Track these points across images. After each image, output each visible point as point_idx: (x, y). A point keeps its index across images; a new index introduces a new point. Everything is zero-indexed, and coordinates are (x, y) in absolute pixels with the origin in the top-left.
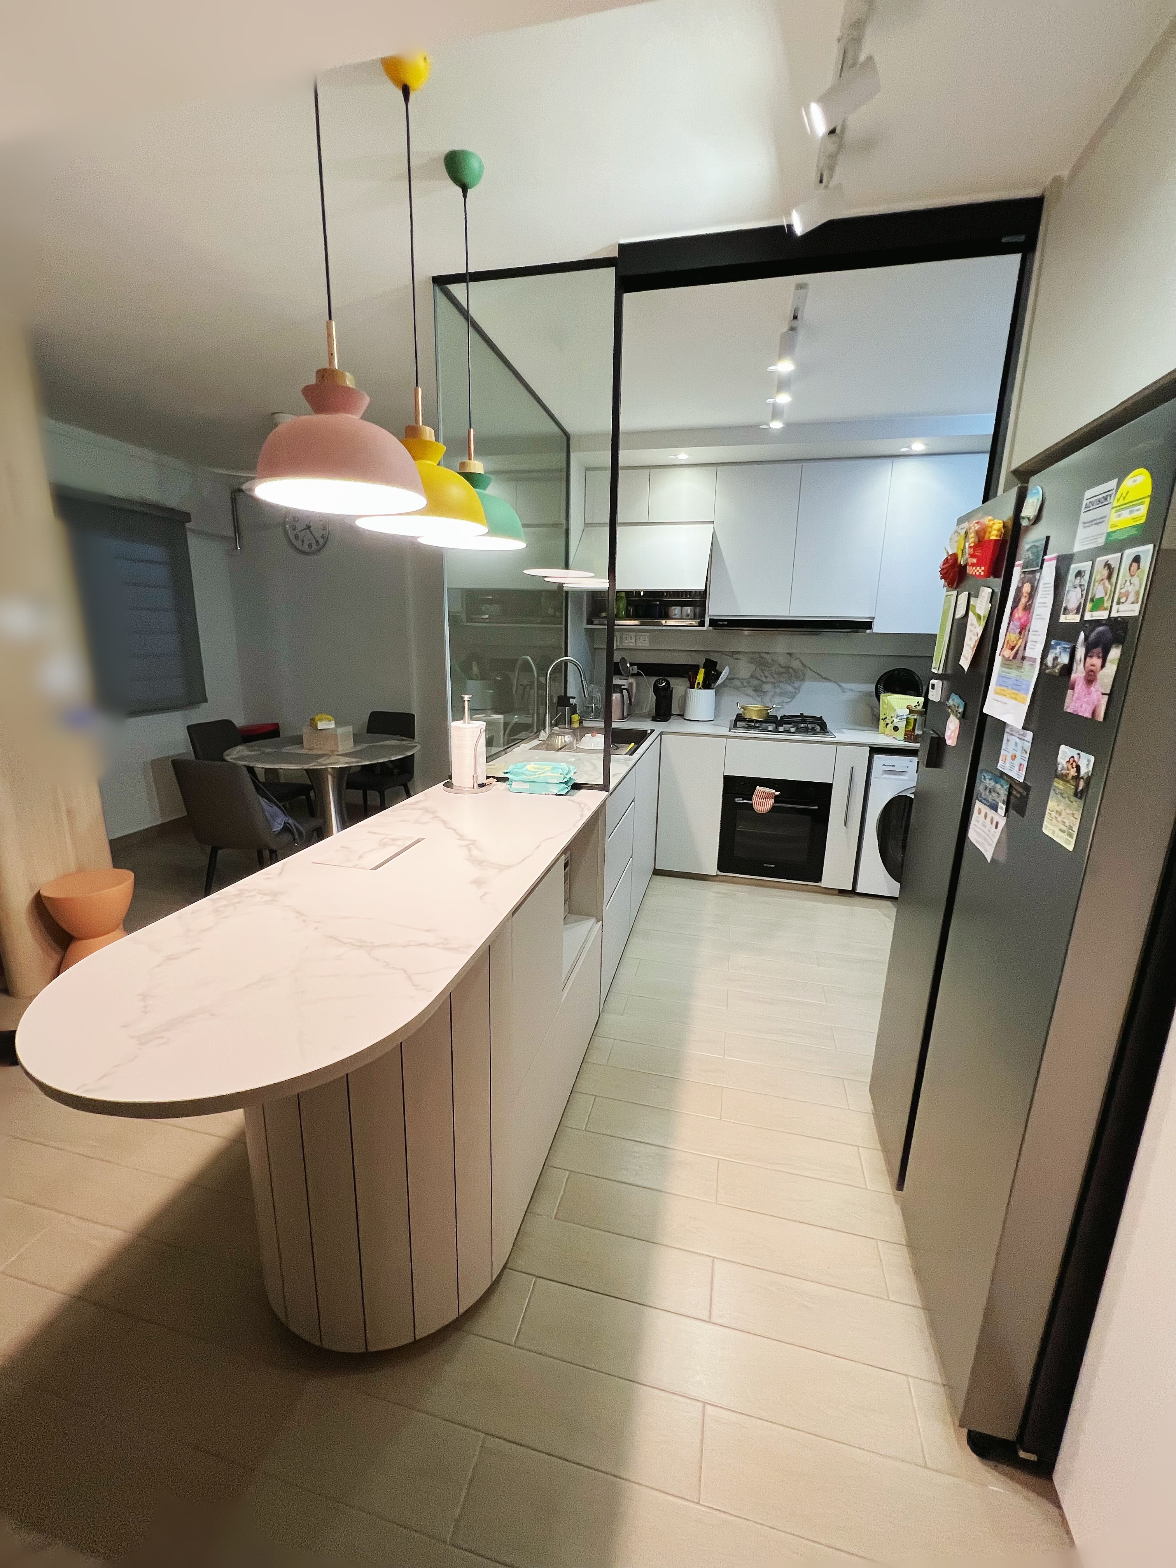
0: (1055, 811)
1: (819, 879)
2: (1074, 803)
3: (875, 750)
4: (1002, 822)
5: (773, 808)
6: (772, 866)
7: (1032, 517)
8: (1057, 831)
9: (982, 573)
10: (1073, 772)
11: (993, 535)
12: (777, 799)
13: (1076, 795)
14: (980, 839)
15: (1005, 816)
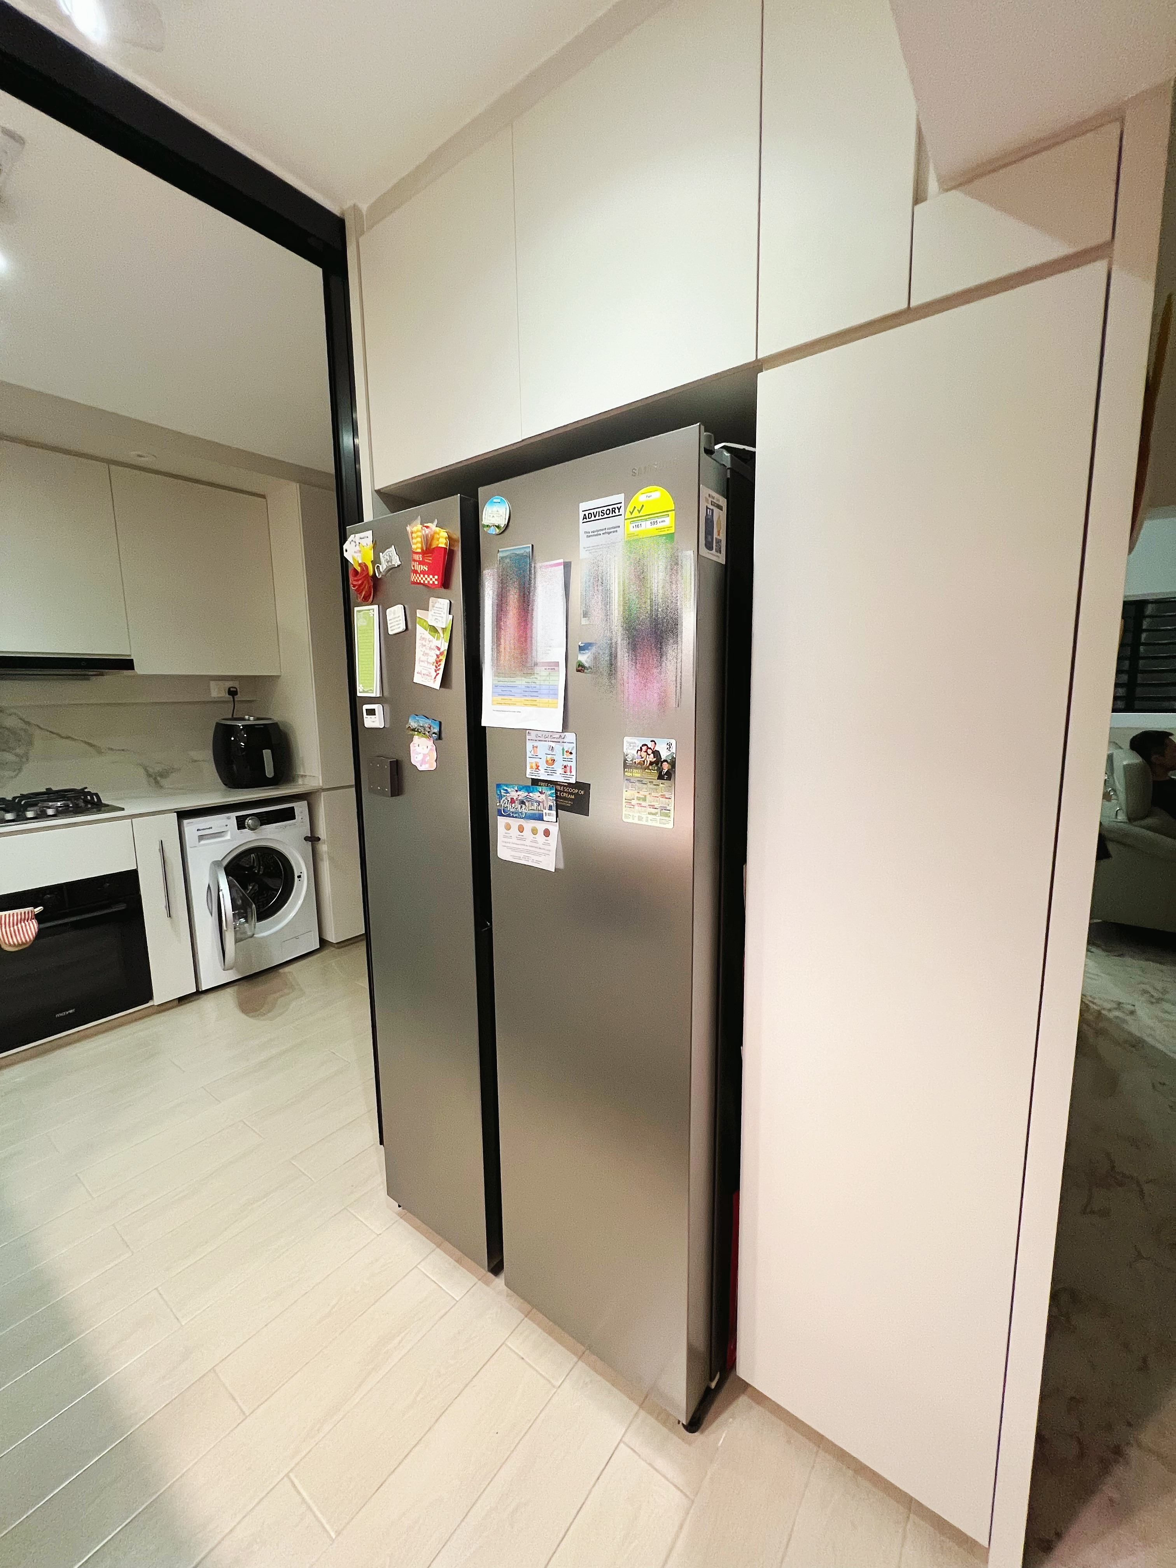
0: (636, 798)
1: (150, 997)
2: (661, 785)
3: (183, 815)
4: (554, 829)
5: (40, 935)
6: (71, 1011)
7: (502, 526)
8: (644, 815)
9: (436, 583)
10: (651, 758)
11: (442, 543)
12: (39, 917)
13: (660, 777)
14: (522, 855)
15: (557, 822)
